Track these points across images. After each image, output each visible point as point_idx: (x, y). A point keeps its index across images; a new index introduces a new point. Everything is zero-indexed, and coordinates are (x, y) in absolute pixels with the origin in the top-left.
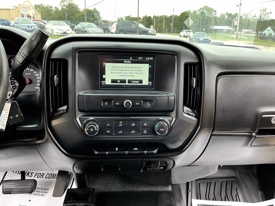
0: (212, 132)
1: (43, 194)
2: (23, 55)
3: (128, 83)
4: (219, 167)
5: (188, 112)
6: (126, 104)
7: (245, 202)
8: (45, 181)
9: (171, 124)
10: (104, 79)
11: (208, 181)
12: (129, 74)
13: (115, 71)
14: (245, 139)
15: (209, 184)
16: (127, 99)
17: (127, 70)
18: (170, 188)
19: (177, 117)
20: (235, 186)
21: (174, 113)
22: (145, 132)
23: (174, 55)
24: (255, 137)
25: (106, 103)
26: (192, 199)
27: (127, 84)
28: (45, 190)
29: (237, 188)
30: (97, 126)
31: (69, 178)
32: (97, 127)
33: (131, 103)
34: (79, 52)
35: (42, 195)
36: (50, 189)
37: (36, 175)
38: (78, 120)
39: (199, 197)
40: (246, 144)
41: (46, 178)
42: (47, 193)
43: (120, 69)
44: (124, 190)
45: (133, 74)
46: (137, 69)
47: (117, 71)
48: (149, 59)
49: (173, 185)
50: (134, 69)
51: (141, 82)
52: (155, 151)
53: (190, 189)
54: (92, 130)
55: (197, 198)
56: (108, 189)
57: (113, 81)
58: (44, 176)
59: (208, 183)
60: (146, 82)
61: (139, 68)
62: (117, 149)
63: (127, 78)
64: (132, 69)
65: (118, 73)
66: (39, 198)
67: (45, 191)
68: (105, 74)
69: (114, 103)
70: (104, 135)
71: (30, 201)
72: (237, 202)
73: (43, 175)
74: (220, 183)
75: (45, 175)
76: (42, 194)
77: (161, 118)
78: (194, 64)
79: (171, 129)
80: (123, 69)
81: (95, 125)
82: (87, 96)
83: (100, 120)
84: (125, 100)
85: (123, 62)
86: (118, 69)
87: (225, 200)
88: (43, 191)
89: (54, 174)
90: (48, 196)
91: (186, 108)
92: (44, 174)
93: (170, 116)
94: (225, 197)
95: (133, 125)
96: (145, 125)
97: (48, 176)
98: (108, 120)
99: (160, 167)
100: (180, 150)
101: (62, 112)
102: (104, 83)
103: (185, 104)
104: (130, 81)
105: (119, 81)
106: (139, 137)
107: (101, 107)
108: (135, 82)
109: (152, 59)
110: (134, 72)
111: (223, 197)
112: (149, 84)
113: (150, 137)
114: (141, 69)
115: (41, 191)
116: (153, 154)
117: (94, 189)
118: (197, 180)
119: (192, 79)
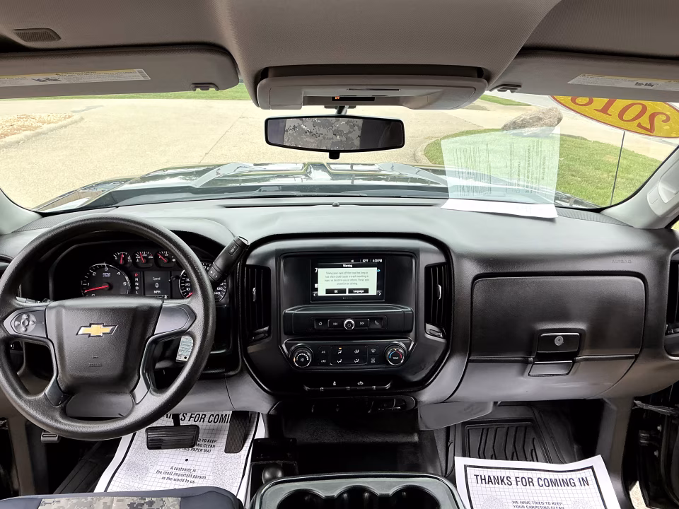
0: (469, 357)
1: (208, 449)
2: (217, 269)
3: (349, 293)
4: (495, 403)
5: (432, 332)
6: (346, 325)
7: (547, 462)
8: (208, 427)
9: (408, 348)
10: (317, 289)
11: (483, 425)
12: (350, 282)
13: (332, 279)
14: (517, 367)
15: (485, 431)
16: (349, 318)
17: (347, 277)
18: (416, 438)
19: (416, 340)
20: (532, 435)
21: (412, 334)
22: (373, 360)
23: (411, 257)
24: (534, 364)
25: (321, 324)
26: (455, 457)
27: (347, 294)
28: (211, 442)
29: (534, 439)
30: (308, 354)
31: (250, 422)
32: (308, 356)
33: (353, 322)
34: (285, 257)
35: (205, 451)
36: (219, 440)
37: (191, 417)
38: (284, 346)
39: (466, 453)
40: (522, 373)
41: (209, 422)
42: (214, 446)
43: (339, 275)
44: (342, 440)
45: (355, 282)
46: (360, 275)
47: (333, 279)
48: (376, 261)
49: (420, 433)
50: (357, 275)
51: (366, 291)
52: (388, 386)
53: (451, 438)
54: (302, 360)
55: (464, 455)
56: (317, 439)
57: (328, 291)
58: (206, 419)
59: (483, 429)
60: (373, 291)
61: (364, 273)
62: (334, 384)
63: (347, 287)
64: (354, 275)
65: (335, 280)
66: (201, 455)
67: (211, 444)
68: (317, 283)
69: (331, 323)
70: (318, 366)
71: (187, 460)
72: (532, 462)
73: (203, 416)
74: (505, 430)
75: (208, 416)
76: (205, 448)
77: (396, 342)
78: (439, 265)
79: (408, 355)
80: (342, 275)
81: (306, 354)
82: (295, 314)
83: (312, 346)
84: (345, 319)
85: (342, 267)
86: (335, 275)
87: (512, 459)
88: (206, 443)
89: (222, 415)
90: (216, 452)
91: (429, 327)
92: (205, 415)
93: (407, 338)
94: (513, 453)
95: (357, 351)
96: (373, 351)
97: (212, 418)
98: (323, 345)
99: (396, 406)
100: (423, 384)
101: (263, 335)
102: (317, 295)
103: (427, 321)
104: (351, 291)
105: (336, 291)
106: (366, 368)
107: (314, 328)
108: (358, 291)
109: (381, 261)
110: (357, 278)
111: (509, 454)
112: (378, 294)
113: (380, 368)
114: (366, 275)
115: (203, 443)
116: (385, 389)
117: (295, 440)
118: (464, 424)
119: (437, 286)
